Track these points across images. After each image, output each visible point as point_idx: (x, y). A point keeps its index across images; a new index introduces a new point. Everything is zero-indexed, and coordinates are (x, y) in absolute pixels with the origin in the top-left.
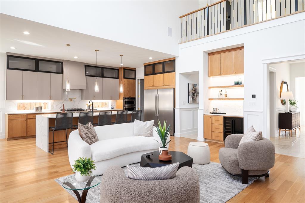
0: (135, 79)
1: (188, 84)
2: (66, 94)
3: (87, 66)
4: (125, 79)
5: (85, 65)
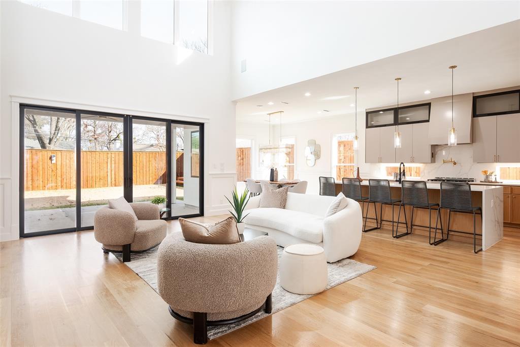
2: (444, 154)
5: (473, 97)
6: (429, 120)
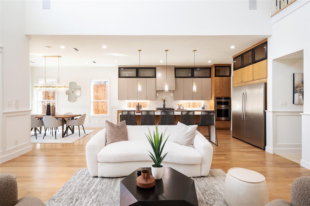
0: (230, 76)
1: (294, 74)
3: (177, 69)
4: (216, 77)
6: (155, 77)
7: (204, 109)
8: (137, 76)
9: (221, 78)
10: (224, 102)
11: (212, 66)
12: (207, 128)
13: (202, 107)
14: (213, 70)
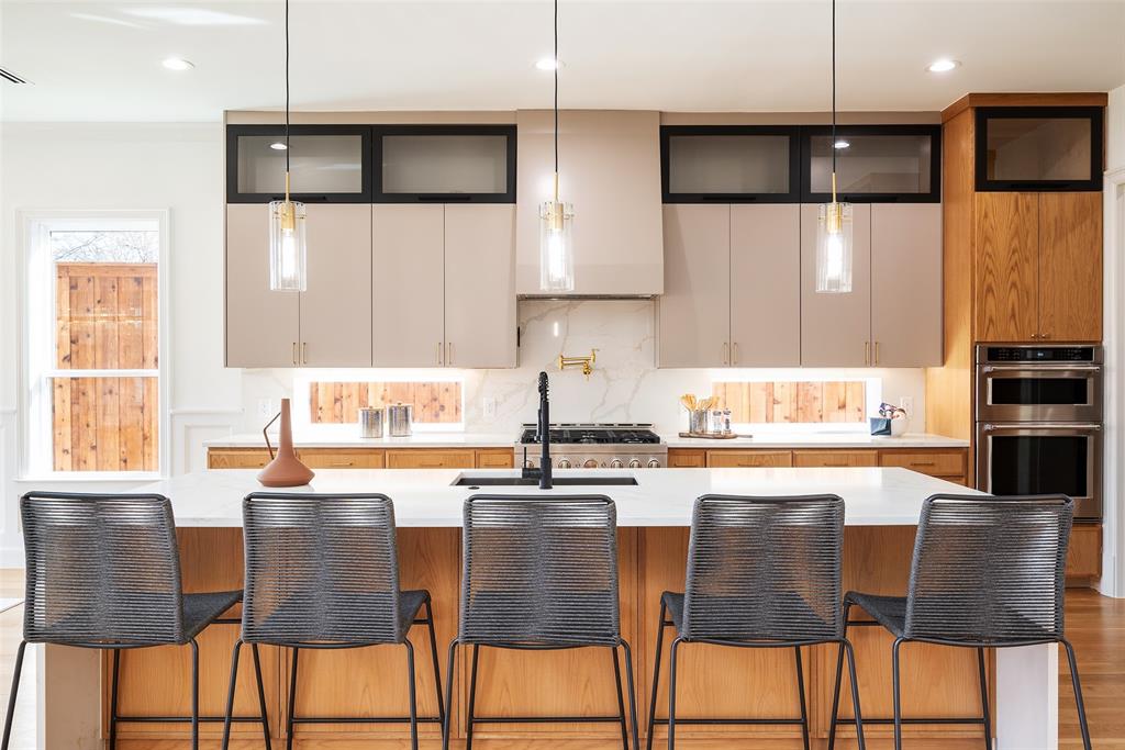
0: (1095, 184)
3: (680, 136)
4: (989, 198)
5: (662, 128)
6: (510, 196)
7: (887, 431)
8: (373, 190)
9: (1030, 197)
10: (1034, 381)
11: (953, 113)
12: (960, 659)
13: (875, 421)
14: (963, 148)
